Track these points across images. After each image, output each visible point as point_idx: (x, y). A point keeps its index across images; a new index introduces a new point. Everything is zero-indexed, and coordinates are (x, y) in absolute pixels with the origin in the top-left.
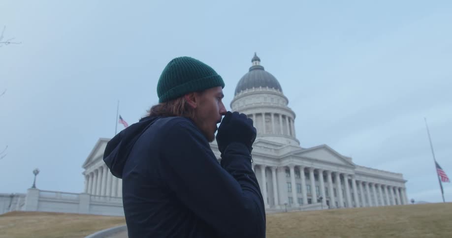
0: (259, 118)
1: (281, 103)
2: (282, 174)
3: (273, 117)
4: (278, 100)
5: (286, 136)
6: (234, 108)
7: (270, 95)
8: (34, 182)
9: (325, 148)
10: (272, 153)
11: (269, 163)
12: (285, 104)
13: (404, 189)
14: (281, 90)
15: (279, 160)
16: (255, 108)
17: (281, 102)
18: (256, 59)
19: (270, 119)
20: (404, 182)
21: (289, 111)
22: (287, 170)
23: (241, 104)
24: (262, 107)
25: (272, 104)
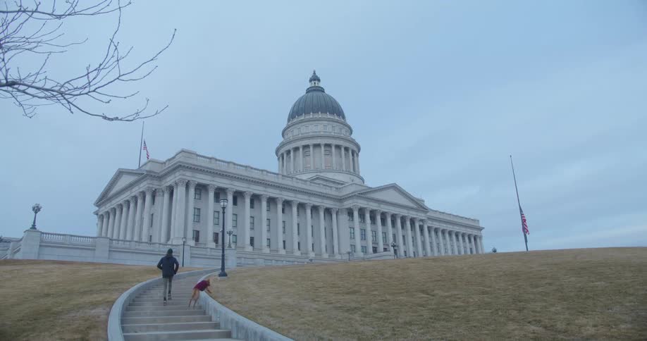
0: (317, 150)
1: (344, 133)
2: (344, 217)
3: (333, 148)
4: (341, 129)
5: (349, 173)
6: (286, 137)
7: (331, 123)
8: (34, 223)
9: (394, 187)
10: (333, 192)
11: (328, 204)
12: (348, 134)
13: (481, 238)
14: (344, 117)
15: (341, 200)
16: (312, 137)
17: (343, 131)
18: (315, 78)
19: (331, 152)
20: (480, 229)
21: (353, 142)
22: (350, 213)
23: (296, 132)
24: (321, 137)
25: (333, 134)
